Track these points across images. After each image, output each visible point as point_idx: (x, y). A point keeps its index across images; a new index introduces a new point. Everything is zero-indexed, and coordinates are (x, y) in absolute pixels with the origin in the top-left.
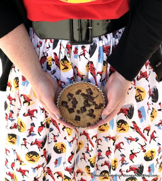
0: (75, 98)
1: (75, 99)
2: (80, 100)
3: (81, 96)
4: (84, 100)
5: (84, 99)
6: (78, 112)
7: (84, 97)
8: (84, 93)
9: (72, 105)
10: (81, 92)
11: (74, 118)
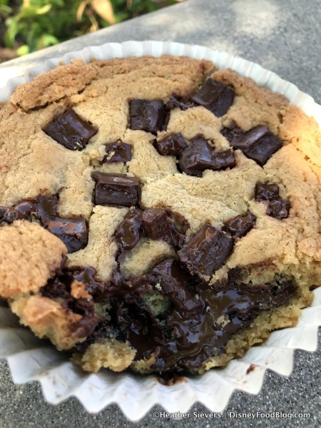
0: (233, 166)
1: (225, 163)
2: (206, 193)
3: (230, 213)
4: (188, 217)
5: (195, 224)
6: (121, 151)
7: (218, 225)
8: (253, 234)
9: (190, 133)
10: (272, 213)
11: (84, 111)
